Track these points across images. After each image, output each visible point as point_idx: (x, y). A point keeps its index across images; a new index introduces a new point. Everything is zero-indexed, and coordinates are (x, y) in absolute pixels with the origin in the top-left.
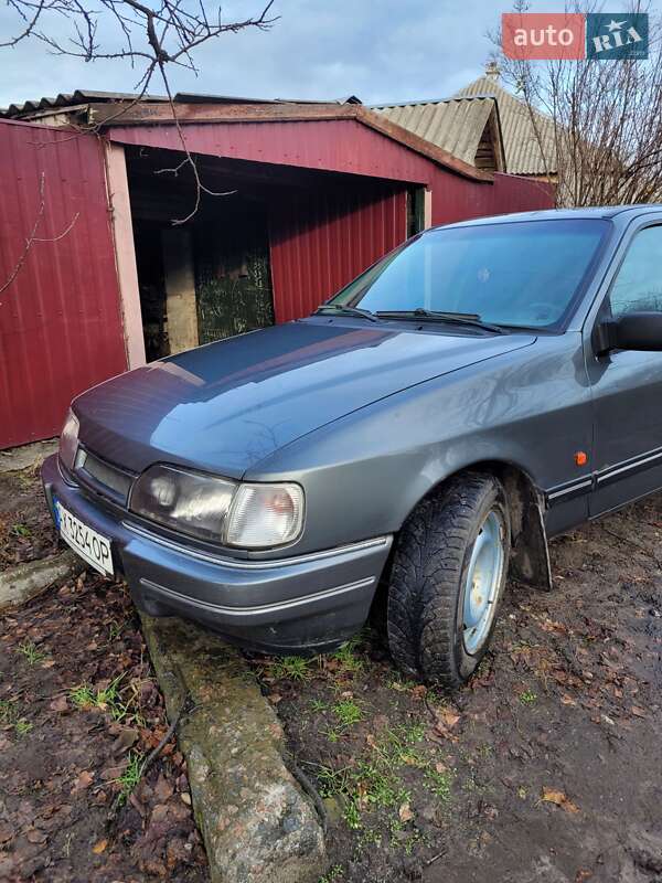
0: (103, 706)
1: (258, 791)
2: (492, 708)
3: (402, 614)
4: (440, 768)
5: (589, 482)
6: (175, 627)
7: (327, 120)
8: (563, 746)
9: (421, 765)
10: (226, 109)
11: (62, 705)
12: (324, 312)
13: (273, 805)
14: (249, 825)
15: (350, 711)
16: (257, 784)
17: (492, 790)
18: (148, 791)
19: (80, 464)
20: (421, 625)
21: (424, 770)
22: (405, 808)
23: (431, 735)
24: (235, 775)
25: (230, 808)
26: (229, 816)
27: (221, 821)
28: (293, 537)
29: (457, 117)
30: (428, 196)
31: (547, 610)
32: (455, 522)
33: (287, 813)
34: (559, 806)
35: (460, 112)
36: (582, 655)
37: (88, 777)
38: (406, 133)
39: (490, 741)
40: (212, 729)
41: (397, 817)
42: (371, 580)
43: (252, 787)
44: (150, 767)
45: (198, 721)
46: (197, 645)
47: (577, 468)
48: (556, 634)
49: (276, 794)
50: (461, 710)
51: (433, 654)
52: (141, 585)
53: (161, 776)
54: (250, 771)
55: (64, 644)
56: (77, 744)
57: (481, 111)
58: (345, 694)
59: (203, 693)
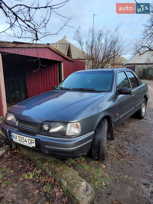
0: (32, 177)
1: (80, 184)
2: (110, 163)
3: (96, 146)
4: (106, 175)
5: (118, 119)
6: (42, 158)
7: (43, 48)
8: (124, 168)
9: (103, 175)
10: (23, 45)
11: (21, 179)
12: (56, 89)
13: (84, 186)
14: (81, 190)
15: (87, 168)
16: (79, 183)
17: (116, 177)
18: (53, 191)
19: (17, 124)
20: (100, 148)
21: (104, 176)
22: (103, 183)
23: (102, 170)
24: (73, 182)
25: (75, 188)
26: (76, 190)
27: (74, 191)
28: (79, 133)
29: (62, 47)
30: (62, 64)
31: (112, 145)
32: (104, 127)
33: (87, 187)
34: (128, 178)
35: (62, 46)
36: (122, 152)
37: (37, 191)
38: (58, 51)
39: (112, 169)
40: (63, 175)
41: (103, 185)
42: (92, 140)
43: (78, 183)
44: (51, 186)
45: (59, 175)
46: (50, 161)
47: (117, 116)
48: (115, 149)
49: (84, 183)
50: (105, 164)
51: (102, 153)
52: (46, 147)
53: (54, 187)
54: (76, 180)
55: (13, 167)
56: (30, 186)
57: (67, 46)
58: (84, 165)
59: (58, 169)
